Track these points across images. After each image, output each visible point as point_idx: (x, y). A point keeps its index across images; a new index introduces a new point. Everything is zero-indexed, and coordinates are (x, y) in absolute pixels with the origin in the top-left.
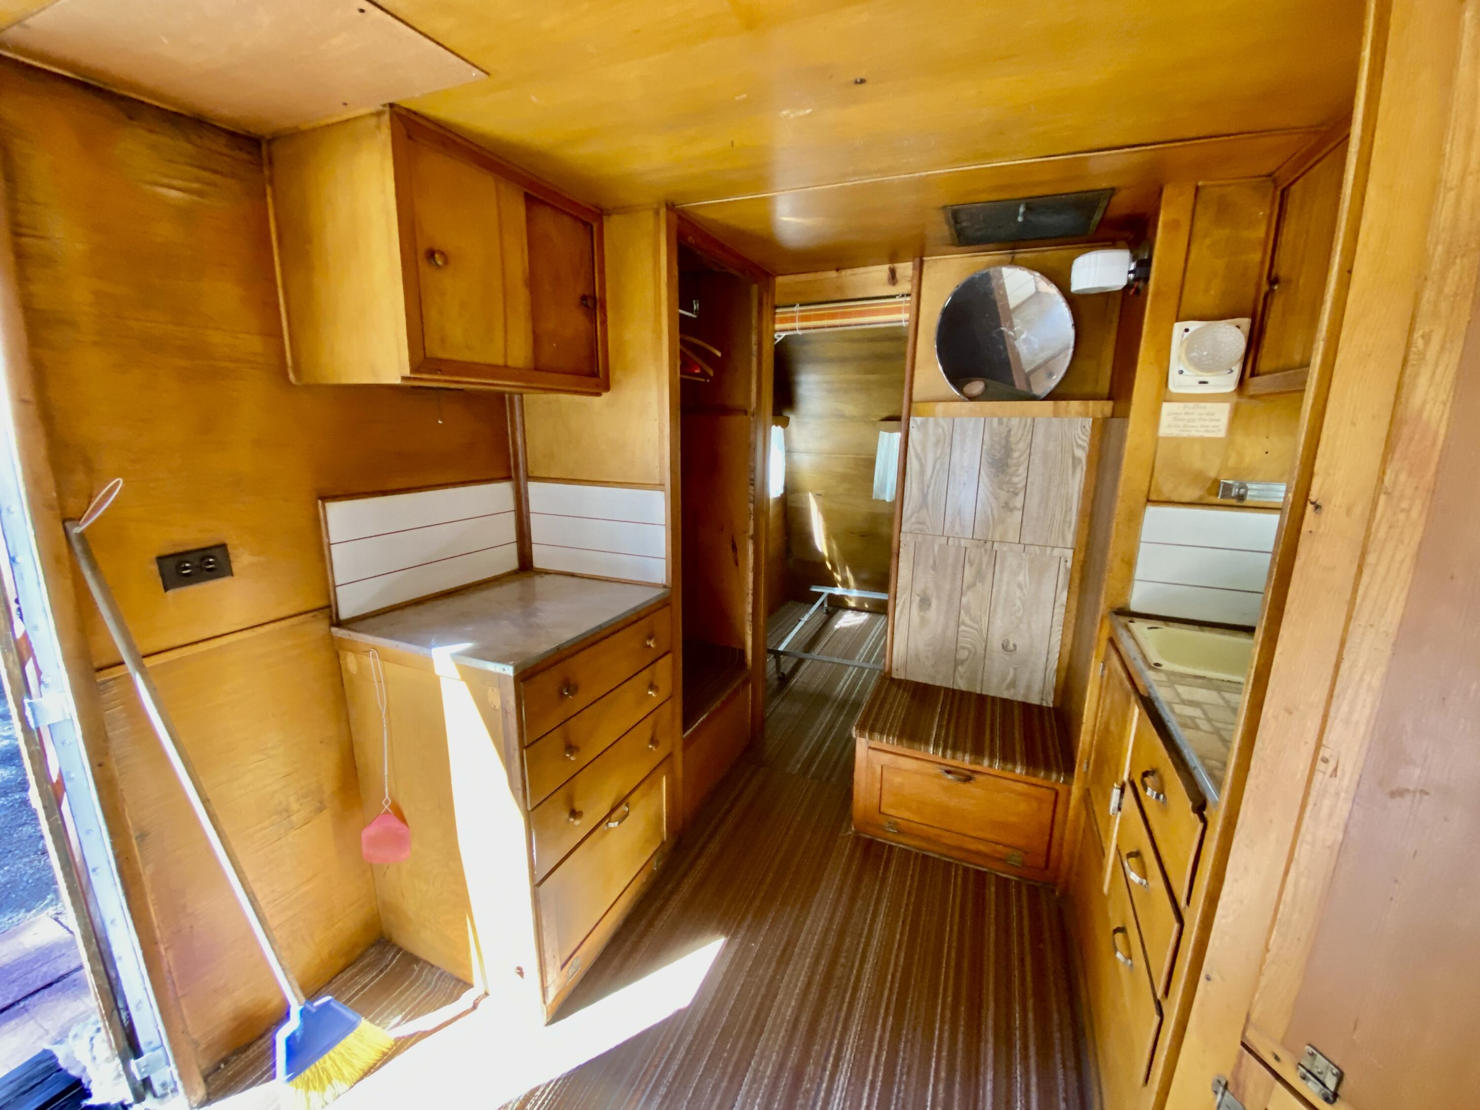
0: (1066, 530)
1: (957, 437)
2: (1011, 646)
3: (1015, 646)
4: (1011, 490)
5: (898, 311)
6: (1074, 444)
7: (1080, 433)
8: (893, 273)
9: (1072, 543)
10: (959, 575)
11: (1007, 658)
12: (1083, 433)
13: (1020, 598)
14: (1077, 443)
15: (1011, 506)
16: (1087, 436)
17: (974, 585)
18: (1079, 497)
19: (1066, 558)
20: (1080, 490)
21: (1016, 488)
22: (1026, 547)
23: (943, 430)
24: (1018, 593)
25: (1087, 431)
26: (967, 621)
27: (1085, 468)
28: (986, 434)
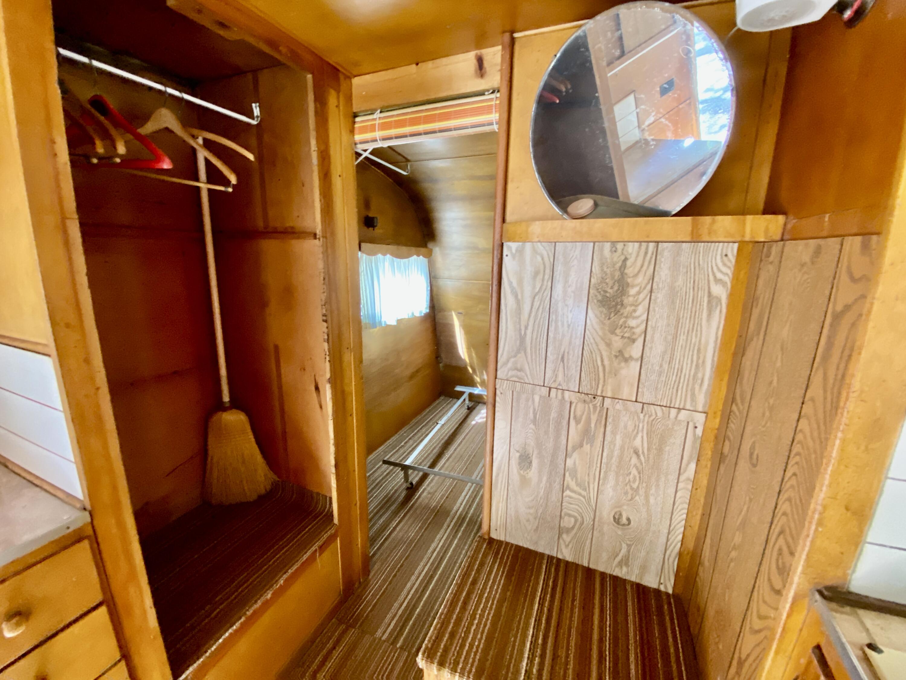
0: (697, 387)
1: (559, 268)
2: (624, 520)
3: (628, 520)
4: (626, 335)
5: (488, 110)
6: (711, 278)
7: (720, 264)
8: (480, 61)
9: (704, 406)
10: (564, 433)
11: (620, 533)
12: (725, 265)
13: (635, 466)
14: (715, 277)
15: (627, 355)
16: (729, 268)
17: (581, 446)
18: (715, 348)
19: (695, 423)
20: (717, 338)
21: (634, 333)
22: (645, 406)
23: (543, 259)
24: (634, 460)
25: (730, 261)
26: (573, 485)
27: (724, 310)
28: (596, 263)
